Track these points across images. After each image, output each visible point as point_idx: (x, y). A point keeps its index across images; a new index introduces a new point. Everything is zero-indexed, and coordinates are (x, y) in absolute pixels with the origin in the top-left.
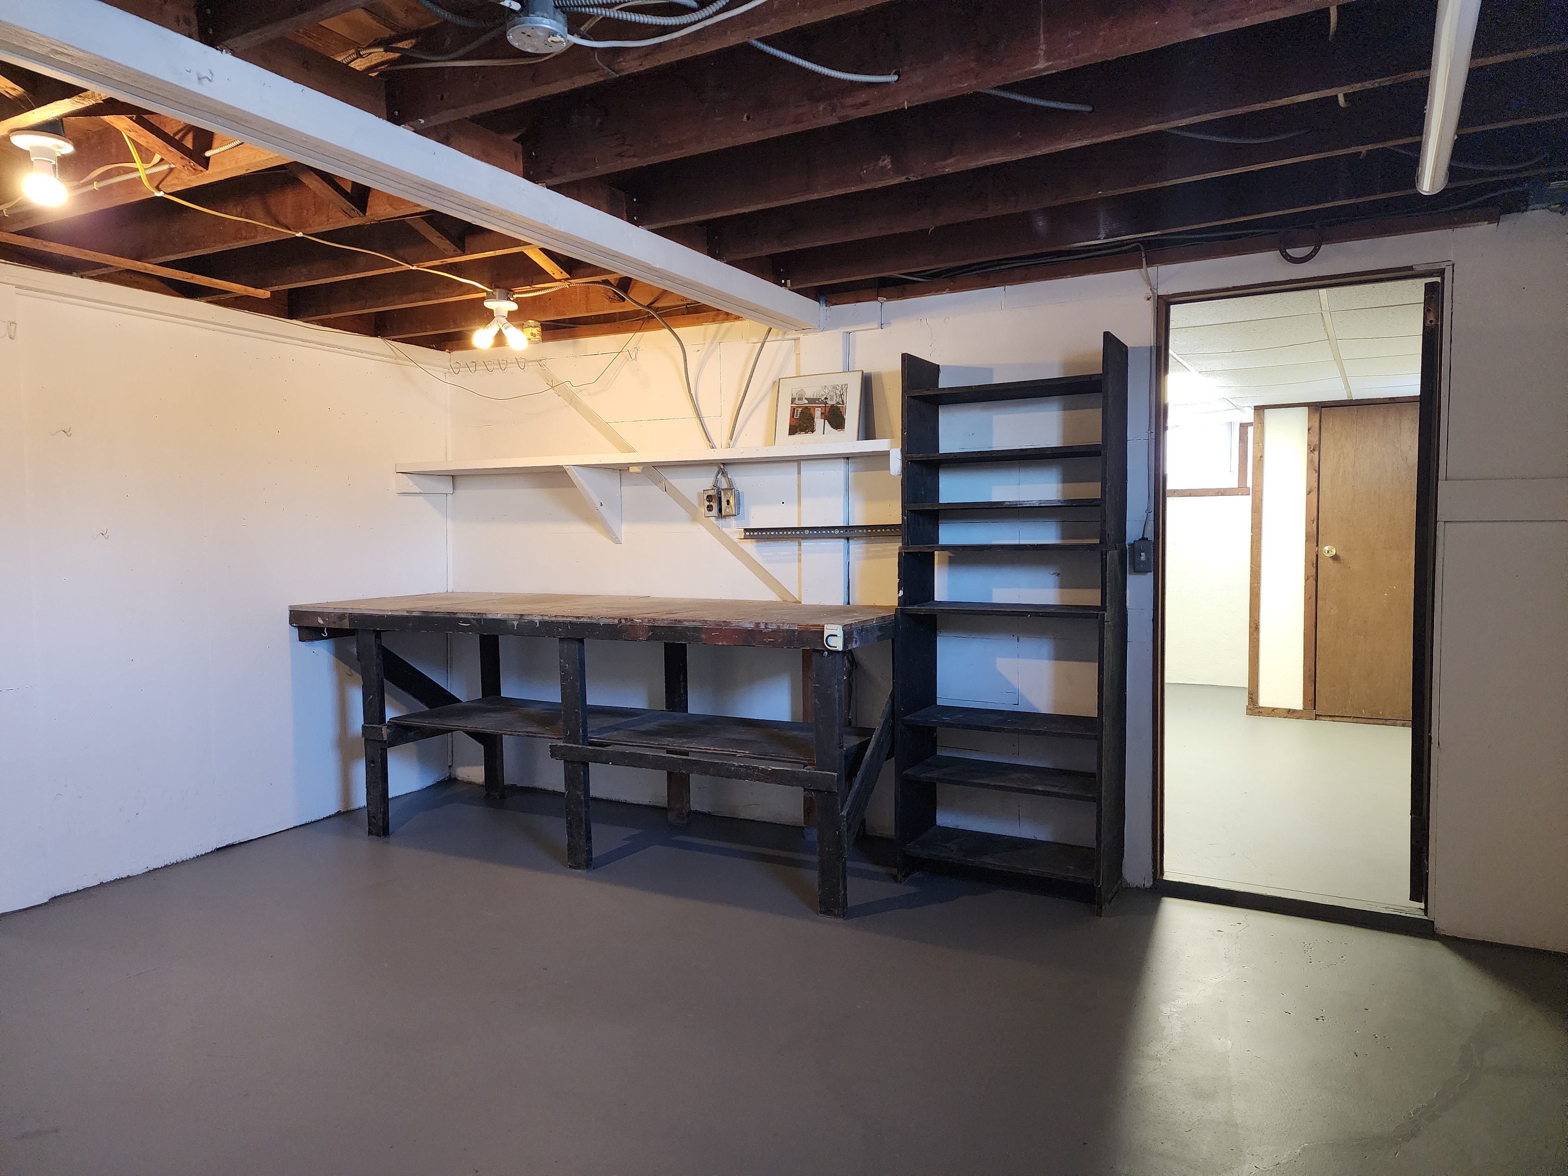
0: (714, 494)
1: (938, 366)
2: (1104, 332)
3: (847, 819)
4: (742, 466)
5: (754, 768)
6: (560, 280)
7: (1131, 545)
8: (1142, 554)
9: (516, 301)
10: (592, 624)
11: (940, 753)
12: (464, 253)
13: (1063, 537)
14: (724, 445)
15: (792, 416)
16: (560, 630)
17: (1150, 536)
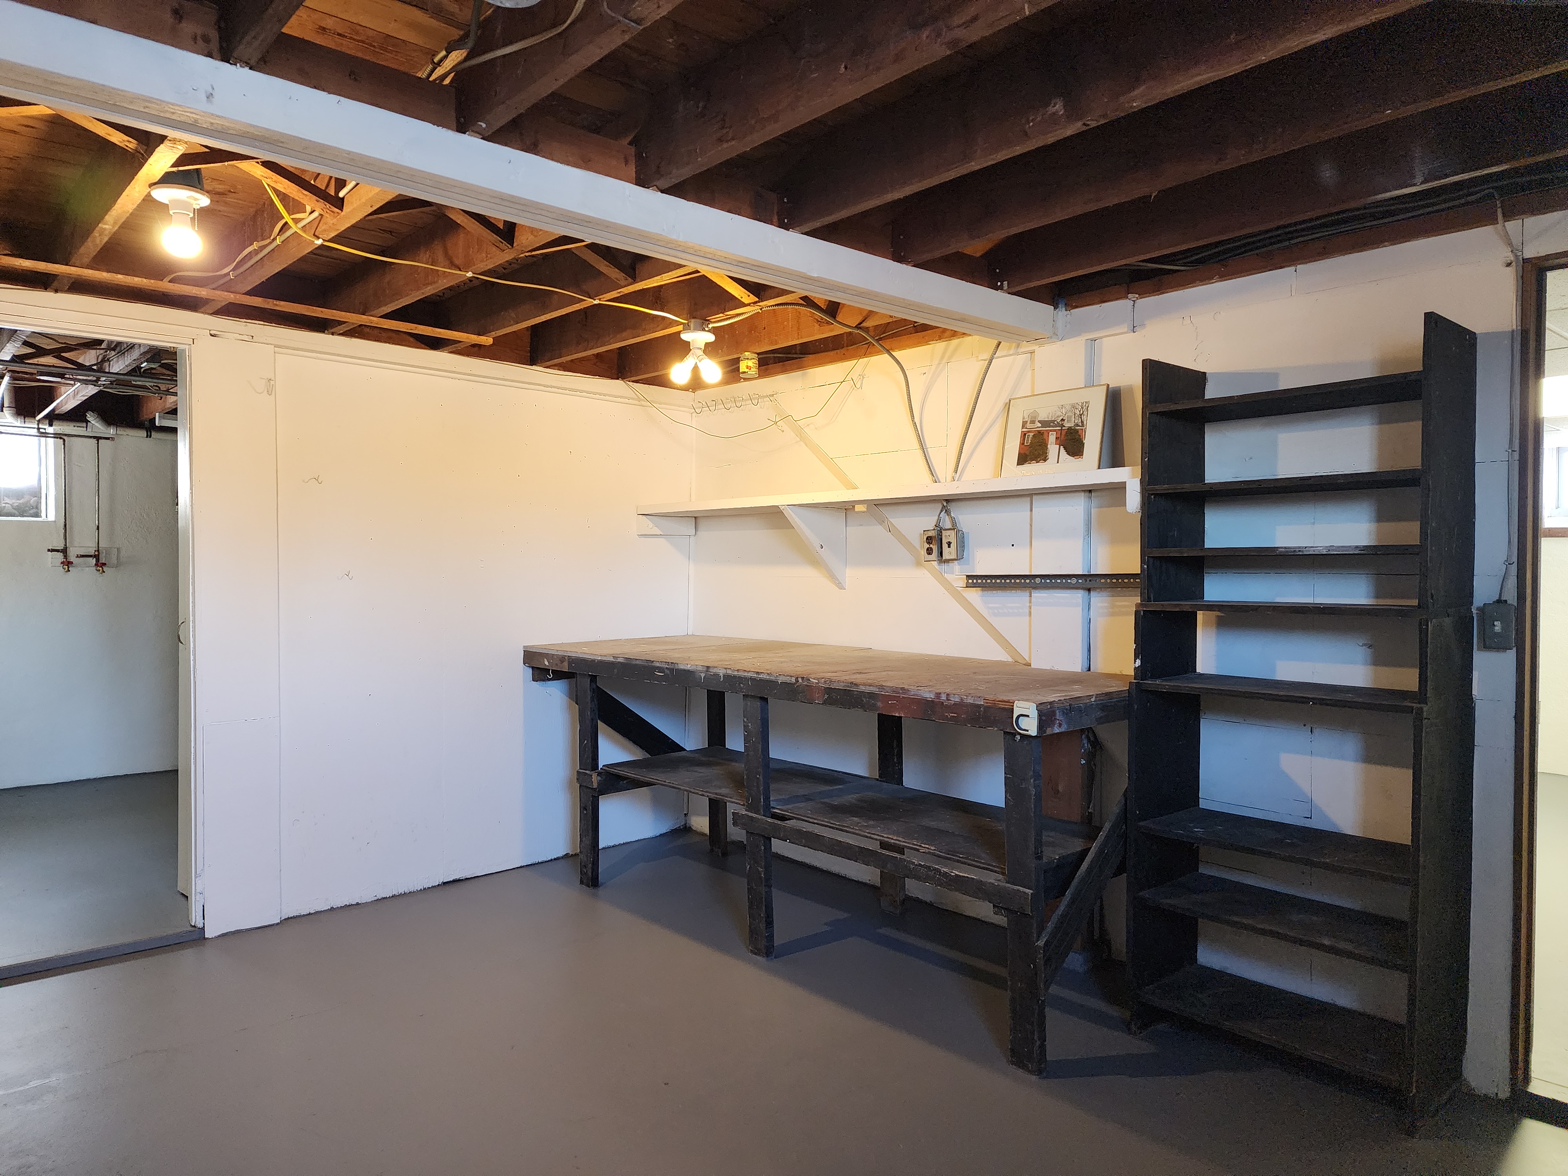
0: (934, 535)
1: (1205, 373)
2: (1425, 313)
3: (1044, 951)
4: (968, 503)
5: (935, 869)
6: (749, 305)
7: (1481, 610)
8: (1496, 623)
9: (714, 331)
10: (772, 681)
11: (1203, 870)
12: (635, 280)
13: (1377, 596)
14: (949, 478)
15: (1022, 444)
16: (742, 685)
17: (1511, 596)
